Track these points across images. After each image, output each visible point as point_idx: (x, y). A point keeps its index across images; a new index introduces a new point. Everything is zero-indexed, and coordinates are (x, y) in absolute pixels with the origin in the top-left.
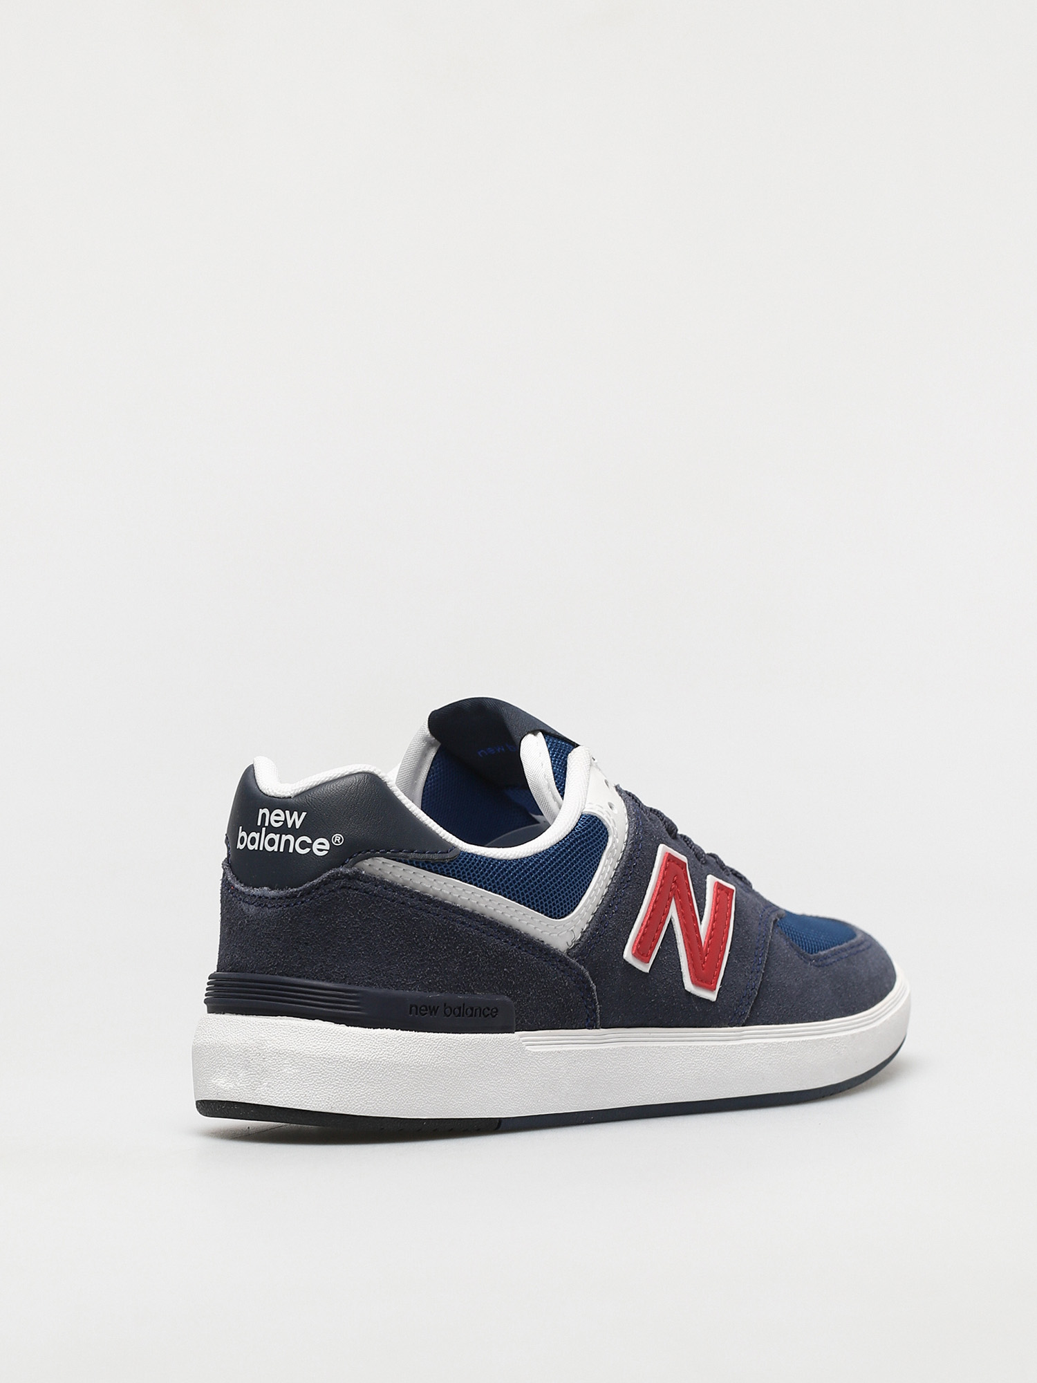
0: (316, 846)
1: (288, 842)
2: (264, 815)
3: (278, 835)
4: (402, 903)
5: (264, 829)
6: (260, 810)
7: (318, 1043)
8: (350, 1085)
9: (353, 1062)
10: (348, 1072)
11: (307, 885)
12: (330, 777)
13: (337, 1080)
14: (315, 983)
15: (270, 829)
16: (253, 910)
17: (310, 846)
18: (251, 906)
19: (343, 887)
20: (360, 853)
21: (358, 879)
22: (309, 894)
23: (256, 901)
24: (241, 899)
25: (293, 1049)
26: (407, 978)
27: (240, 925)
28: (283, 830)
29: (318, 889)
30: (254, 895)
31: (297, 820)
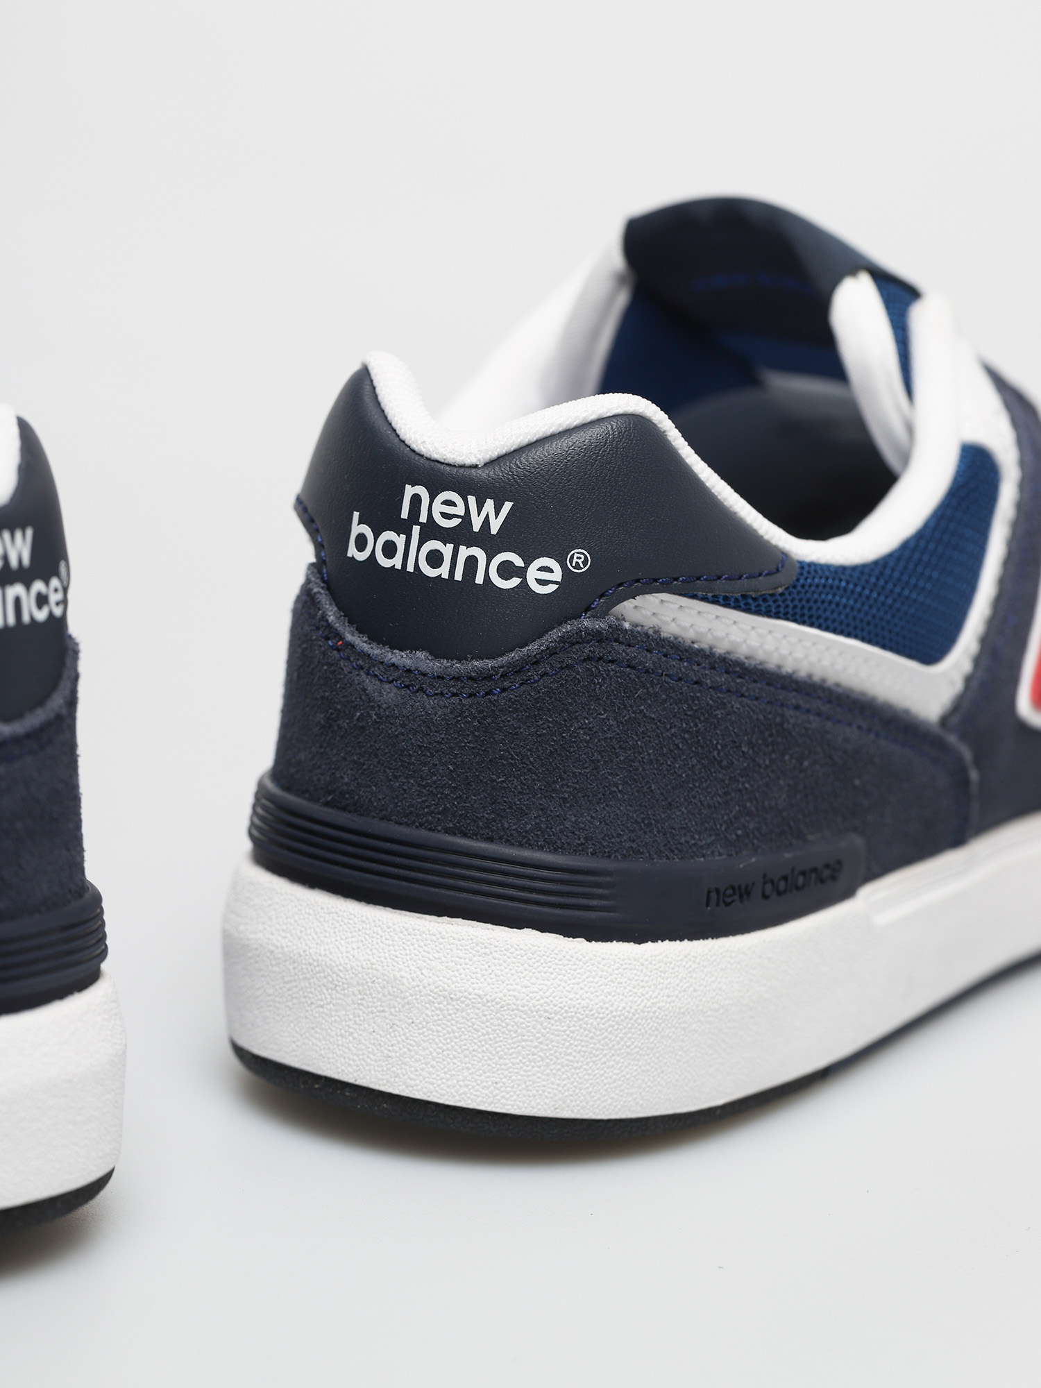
0: (532, 574)
1: (471, 562)
2: (416, 499)
3: (450, 547)
4: (696, 683)
5: (416, 530)
6: (408, 487)
7: (533, 980)
8: (594, 1062)
9: (602, 1018)
10: (592, 1038)
11: (514, 655)
12: (560, 425)
13: (570, 1054)
14: (527, 854)
15: (431, 531)
16: (390, 694)
17: (521, 573)
18: (387, 686)
19: (588, 659)
20: (621, 585)
21: (616, 640)
22: (518, 672)
23: (399, 678)
24: (362, 668)
25: (481, 992)
26: (699, 833)
27: (358, 719)
28: (462, 535)
29: (537, 663)
30: (393, 665)
31: (491, 515)
